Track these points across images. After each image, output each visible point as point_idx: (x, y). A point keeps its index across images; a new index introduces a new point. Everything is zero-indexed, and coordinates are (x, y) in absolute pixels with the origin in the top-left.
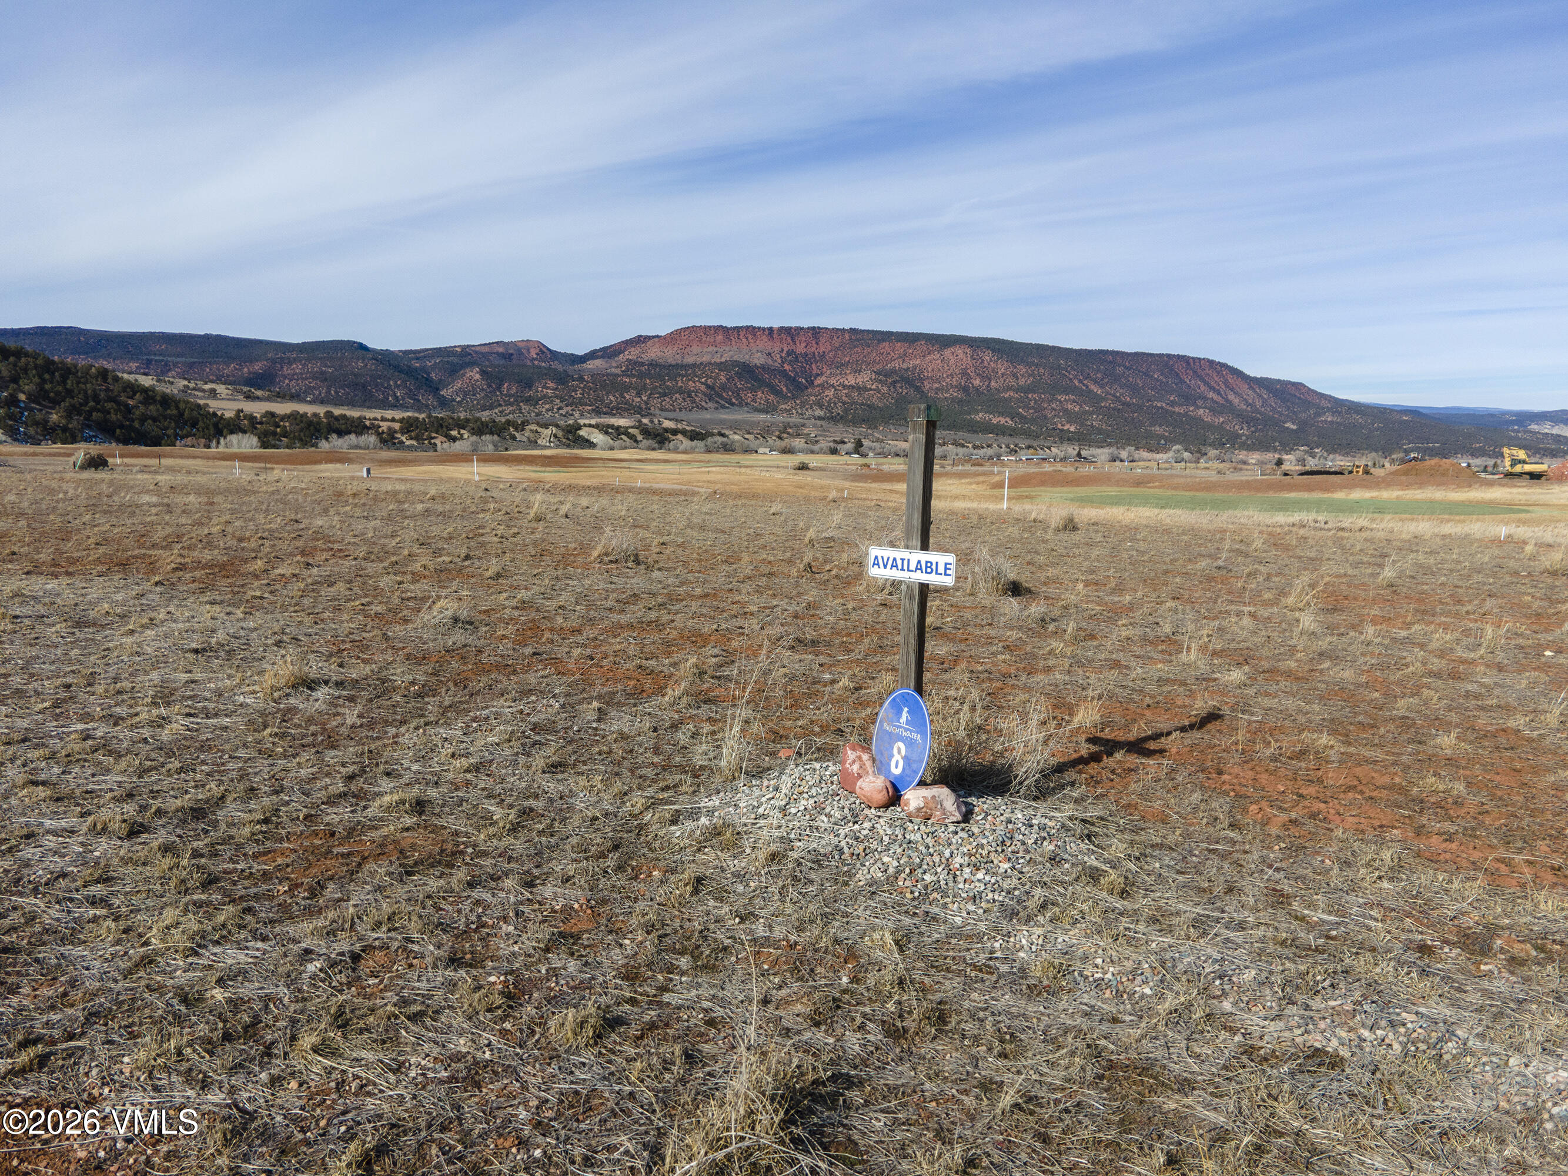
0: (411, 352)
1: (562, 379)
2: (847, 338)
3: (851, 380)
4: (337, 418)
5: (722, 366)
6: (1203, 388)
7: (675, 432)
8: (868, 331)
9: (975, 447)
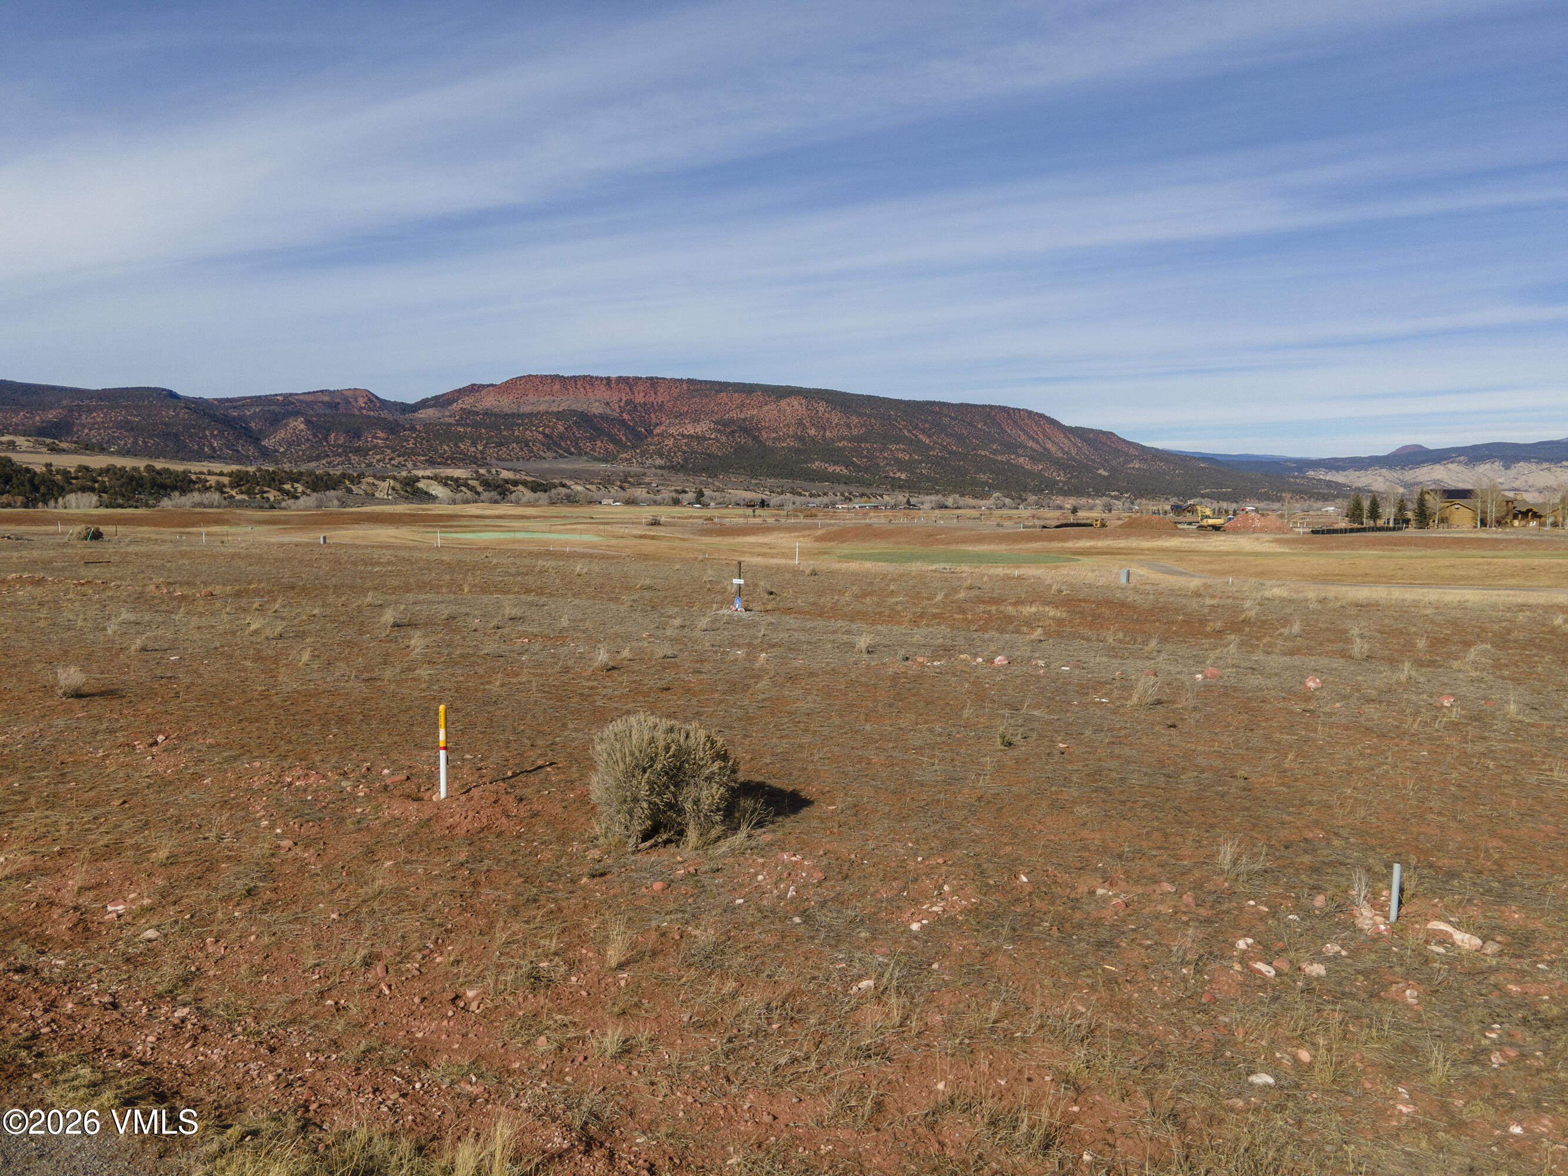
0: (227, 400)
1: (393, 429)
2: (685, 388)
3: (690, 430)
4: (159, 473)
5: (559, 415)
6: (1023, 437)
7: (516, 483)
8: (706, 381)
9: (811, 496)
